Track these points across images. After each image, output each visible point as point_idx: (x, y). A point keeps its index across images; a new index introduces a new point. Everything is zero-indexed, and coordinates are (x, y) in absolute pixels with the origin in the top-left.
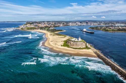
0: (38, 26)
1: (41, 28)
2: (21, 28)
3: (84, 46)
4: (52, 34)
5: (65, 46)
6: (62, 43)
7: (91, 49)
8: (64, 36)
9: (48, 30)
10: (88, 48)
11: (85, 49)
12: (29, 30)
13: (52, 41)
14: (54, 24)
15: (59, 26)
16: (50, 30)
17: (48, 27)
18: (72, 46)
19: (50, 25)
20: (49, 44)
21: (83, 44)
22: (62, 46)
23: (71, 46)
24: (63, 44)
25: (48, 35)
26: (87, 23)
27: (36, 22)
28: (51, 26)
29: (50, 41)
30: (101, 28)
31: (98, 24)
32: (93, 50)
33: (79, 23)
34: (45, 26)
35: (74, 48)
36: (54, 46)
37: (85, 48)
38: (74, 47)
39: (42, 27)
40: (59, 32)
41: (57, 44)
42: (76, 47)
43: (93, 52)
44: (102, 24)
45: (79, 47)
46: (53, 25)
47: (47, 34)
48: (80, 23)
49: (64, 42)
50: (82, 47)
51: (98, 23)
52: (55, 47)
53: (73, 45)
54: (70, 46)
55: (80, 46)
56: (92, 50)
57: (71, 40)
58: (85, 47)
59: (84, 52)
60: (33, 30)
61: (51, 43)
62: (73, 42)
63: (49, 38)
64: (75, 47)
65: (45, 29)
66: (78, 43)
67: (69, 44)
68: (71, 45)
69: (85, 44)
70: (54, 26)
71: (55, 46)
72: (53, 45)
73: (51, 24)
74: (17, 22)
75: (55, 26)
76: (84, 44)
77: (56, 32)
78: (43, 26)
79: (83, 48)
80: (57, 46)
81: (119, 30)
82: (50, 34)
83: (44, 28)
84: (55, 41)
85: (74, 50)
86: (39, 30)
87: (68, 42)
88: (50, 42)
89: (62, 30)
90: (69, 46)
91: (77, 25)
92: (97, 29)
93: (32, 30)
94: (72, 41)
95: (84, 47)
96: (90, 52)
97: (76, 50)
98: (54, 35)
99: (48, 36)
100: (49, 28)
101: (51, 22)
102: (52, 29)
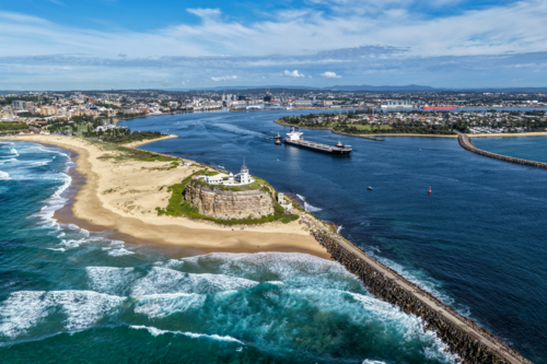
0: (38, 115)
1: (57, 126)
3: (268, 210)
4: (110, 152)
5: (178, 215)
6: (163, 199)
7: (300, 222)
8: (169, 163)
9: (88, 135)
10: (286, 216)
11: (271, 221)
13: (110, 191)
14: (119, 105)
15: (143, 115)
16: (101, 132)
17: (88, 119)
18: (211, 213)
19: (103, 109)
20: (97, 207)
21: (262, 201)
22: (160, 212)
23: (208, 209)
24: (164, 205)
25: (90, 160)
26: (267, 99)
27: (27, 97)
28: (104, 115)
29: (100, 190)
30: (328, 122)
31: (315, 105)
32: (308, 224)
33: (232, 99)
34: (78, 114)
35: (220, 222)
36: (124, 215)
37: (270, 215)
38: (220, 215)
39: (62, 120)
40: (145, 141)
41: (136, 203)
42: (232, 216)
43: (308, 233)
44: (330, 105)
45: (244, 215)
46: (115, 107)
47: (87, 155)
48: (240, 98)
49: (170, 194)
50: (257, 216)
51: (315, 101)
52: (128, 219)
53: (216, 207)
54: (201, 212)
55: (248, 210)
56: (304, 225)
57: (204, 184)
58: (272, 211)
59: (269, 236)
60: (12, 137)
61: (107, 202)
62: (213, 194)
63: (96, 175)
64: (224, 217)
65: (75, 129)
66: (241, 195)
67: (197, 200)
68: (206, 208)
69: (270, 200)
70: (120, 115)
71: (128, 215)
72: (114, 210)
73: (107, 106)
75: (127, 115)
76: (267, 198)
77: (129, 145)
78: (64, 113)
79: (263, 220)
80: (136, 215)
81: (398, 127)
82: (101, 154)
83: (72, 125)
84: (125, 190)
85: (221, 232)
86: (45, 137)
87: (193, 193)
88: (99, 195)
89: (158, 134)
90: (196, 210)
91: (225, 110)
92: (313, 125)
93: (5, 134)
94: (212, 188)
95: (265, 214)
96: (297, 235)
98: (120, 158)
99: (89, 166)
100: (95, 127)
101: (107, 95)
102: (109, 131)
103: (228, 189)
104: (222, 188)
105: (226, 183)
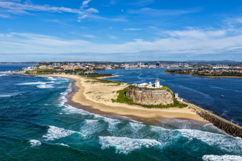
0: (62, 68)
1: (68, 72)
2: (25, 72)
3: (170, 101)
4: (90, 80)
5: (122, 102)
6: (115, 96)
7: (189, 108)
8: (116, 84)
9: (80, 74)
10: (180, 105)
11: (172, 107)
12: (41, 74)
13: (90, 92)
14: (94, 65)
15: (104, 69)
16: (86, 74)
17: (81, 70)
18: (139, 102)
19: (87, 67)
20: (83, 98)
21: (167, 96)
22: (113, 101)
23: (138, 100)
24: (116, 98)
25: (81, 82)
26: (158, 64)
28: (88, 68)
29: (85, 92)
30: (189, 72)
31: (180, 67)
32: (194, 109)
33: (142, 64)
34: (77, 68)
35: (145, 106)
36: (96, 102)
37: (171, 104)
38: (144, 103)
39: (71, 70)
40: (105, 77)
41: (102, 97)
42: (151, 103)
43: (195, 113)
44: (187, 66)
45: (157, 103)
46: (92, 66)
47: (80, 81)
48: (145, 64)
49: (118, 94)
50: (165, 104)
51: (180, 65)
52: (98, 104)
53: (143, 98)
54: (134, 101)
55: (160, 100)
56: (191, 109)
57: (136, 88)
58: (172, 102)
59: (173, 114)
60: (51, 75)
61: (88, 97)
62: (141, 92)
63: (84, 88)
64: (147, 104)
65: (76, 73)
66: (156, 92)
67: (132, 95)
68: (137, 99)
69: (171, 96)
70: (94, 69)
71: (98, 102)
72: (91, 100)
73: (89, 66)
74: (22, 63)
75: (97, 69)
76: (170, 95)
77: (98, 78)
78: (72, 67)
79: (168, 106)
80: (102, 102)
82: (86, 80)
83: (74, 72)
84: (96, 92)
85: (146, 111)
86: (64, 75)
87: (130, 92)
88: (84, 94)
89: (111, 75)
90: (132, 100)
91: (139, 68)
92: (182, 73)
93: (48, 74)
94: (140, 89)
95: (169, 103)
96: (188, 114)
97: (152, 109)
98: (95, 82)
99: (81, 84)
100: (84, 72)
102: (89, 73)
103: (149, 89)
104: (146, 89)
105: (148, 87)
